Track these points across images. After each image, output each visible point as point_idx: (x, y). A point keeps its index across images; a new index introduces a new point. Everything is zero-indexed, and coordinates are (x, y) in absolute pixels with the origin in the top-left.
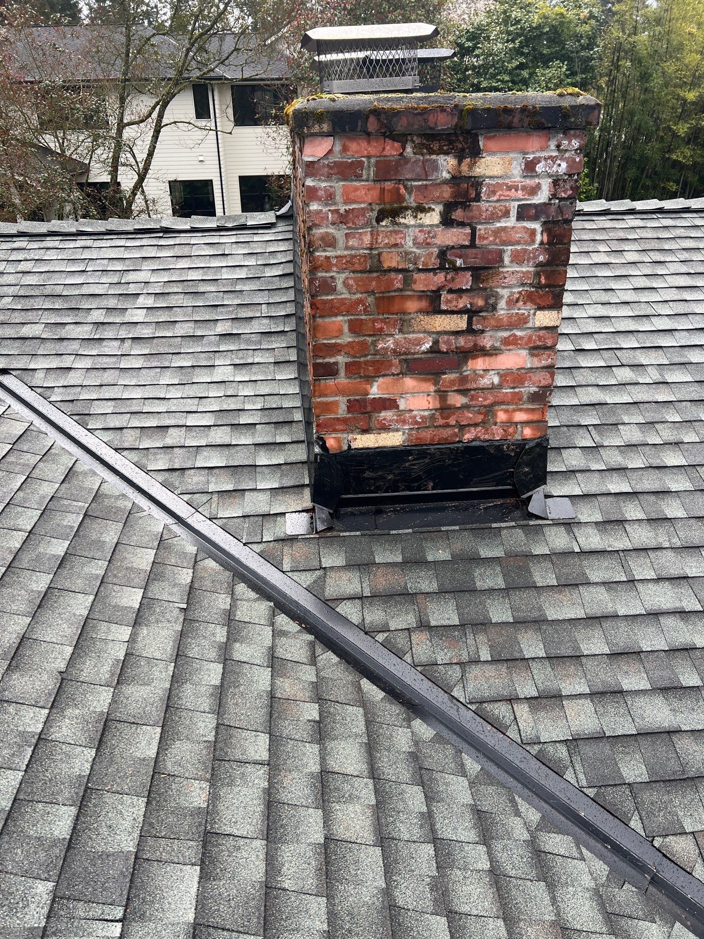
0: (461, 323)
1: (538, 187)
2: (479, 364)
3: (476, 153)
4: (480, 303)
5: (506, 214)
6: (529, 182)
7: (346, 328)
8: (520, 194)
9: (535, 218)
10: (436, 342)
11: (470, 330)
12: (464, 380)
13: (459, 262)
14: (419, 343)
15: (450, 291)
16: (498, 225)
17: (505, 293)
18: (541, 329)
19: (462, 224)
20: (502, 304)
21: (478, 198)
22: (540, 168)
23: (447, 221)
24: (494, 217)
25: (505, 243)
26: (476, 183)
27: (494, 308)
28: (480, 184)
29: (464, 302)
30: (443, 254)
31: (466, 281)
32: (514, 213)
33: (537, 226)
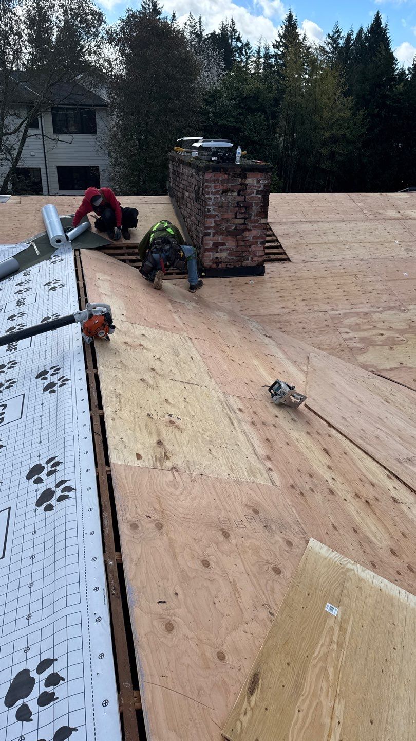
0: (242, 221)
1: (261, 186)
2: (247, 233)
3: (246, 178)
4: (247, 216)
5: (253, 193)
6: (258, 185)
7: (213, 222)
8: (256, 188)
9: (260, 194)
10: (236, 227)
11: (245, 224)
12: (243, 238)
13: (242, 205)
14: (232, 227)
15: (240, 213)
16: (251, 196)
17: (253, 213)
18: (262, 223)
19: (242, 195)
20: (252, 217)
21: (246, 189)
22: (261, 182)
23: (239, 195)
24: (250, 194)
25: (253, 200)
26: (246, 185)
27: (250, 217)
28: (247, 185)
29: (242, 216)
30: (238, 203)
31: (243, 210)
32: (255, 193)
33: (260, 196)
